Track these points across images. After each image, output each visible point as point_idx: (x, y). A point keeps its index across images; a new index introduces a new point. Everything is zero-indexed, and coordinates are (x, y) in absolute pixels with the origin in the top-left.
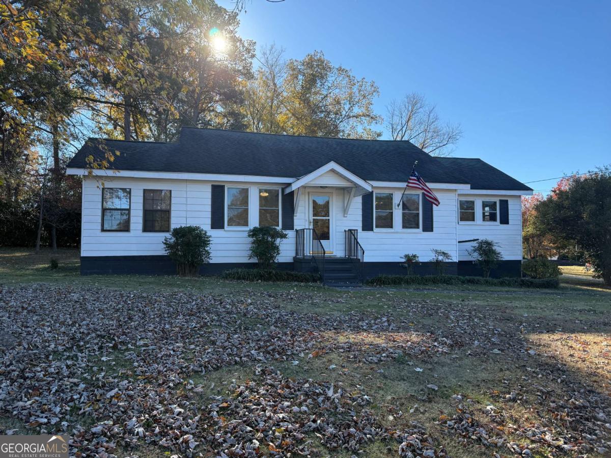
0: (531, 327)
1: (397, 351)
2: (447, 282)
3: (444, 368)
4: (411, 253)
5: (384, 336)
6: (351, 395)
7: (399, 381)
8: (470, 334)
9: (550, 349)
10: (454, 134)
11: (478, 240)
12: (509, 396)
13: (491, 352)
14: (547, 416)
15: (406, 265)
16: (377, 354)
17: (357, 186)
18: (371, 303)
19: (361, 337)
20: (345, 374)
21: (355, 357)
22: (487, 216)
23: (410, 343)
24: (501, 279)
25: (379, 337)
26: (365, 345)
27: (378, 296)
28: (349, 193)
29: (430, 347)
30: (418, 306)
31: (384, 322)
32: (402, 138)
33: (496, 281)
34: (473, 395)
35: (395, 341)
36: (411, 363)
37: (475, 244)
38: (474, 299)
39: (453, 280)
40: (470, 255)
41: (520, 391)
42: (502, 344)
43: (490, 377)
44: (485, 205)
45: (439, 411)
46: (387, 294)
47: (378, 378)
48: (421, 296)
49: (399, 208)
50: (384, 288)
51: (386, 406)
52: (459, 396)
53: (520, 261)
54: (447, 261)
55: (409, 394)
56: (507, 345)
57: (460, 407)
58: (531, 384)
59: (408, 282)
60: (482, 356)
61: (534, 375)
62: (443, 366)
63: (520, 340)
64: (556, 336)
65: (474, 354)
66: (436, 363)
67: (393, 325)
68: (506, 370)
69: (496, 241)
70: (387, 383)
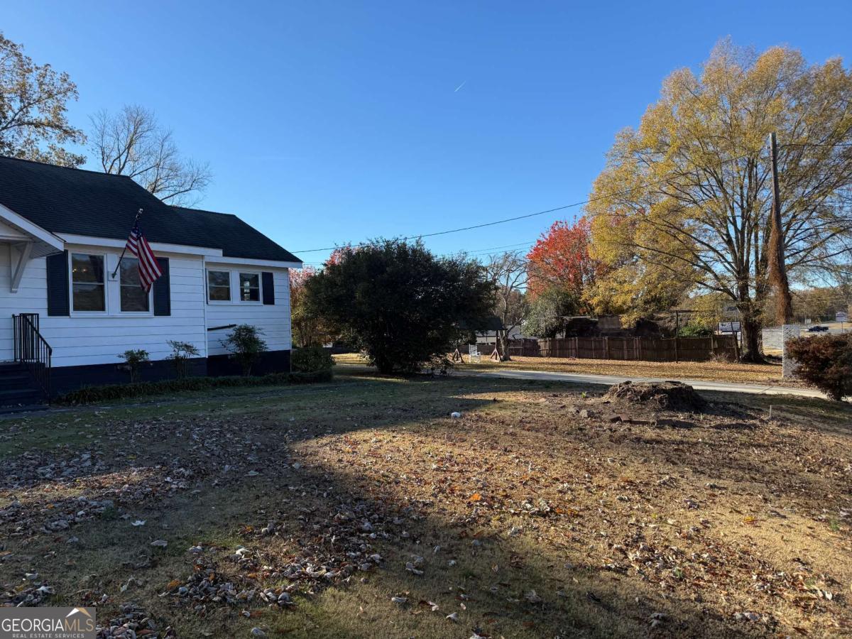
0: (298, 433)
1: (105, 502)
2: (193, 387)
3: (179, 512)
4: (135, 348)
5: (83, 484)
6: (12, 593)
7: (105, 548)
8: (218, 456)
9: (318, 458)
10: (200, 177)
11: (235, 325)
12: (266, 529)
13: (247, 475)
14: (309, 543)
15: (129, 368)
16: (68, 514)
17: (35, 241)
18: (62, 434)
19: (40, 492)
21: (25, 528)
22: (246, 293)
23: (127, 486)
24: (266, 376)
25: (73, 487)
26: (47, 503)
27: (77, 420)
28: (21, 251)
29: (158, 486)
30: (144, 427)
31: (86, 461)
32: (120, 171)
33: (258, 379)
34: (217, 539)
35: (103, 488)
36: (126, 517)
37: (231, 332)
38: (228, 406)
39: (199, 384)
40: (225, 347)
41: (280, 519)
42: (261, 462)
43: (242, 510)
44: (243, 279)
45: (167, 576)
46: (95, 416)
47: (67, 553)
48: (152, 412)
49: (115, 279)
50: (91, 406)
51: (80, 593)
52: (199, 547)
53: (289, 351)
54: (191, 357)
55: (120, 564)
56: (267, 463)
57: (199, 562)
58: (293, 507)
59: (131, 394)
60: (233, 483)
61: (298, 494)
62: (177, 509)
63: (284, 452)
64: (325, 441)
65: (224, 483)
66: (167, 507)
67: (100, 462)
68: (263, 496)
69: (258, 327)
70: (83, 555)
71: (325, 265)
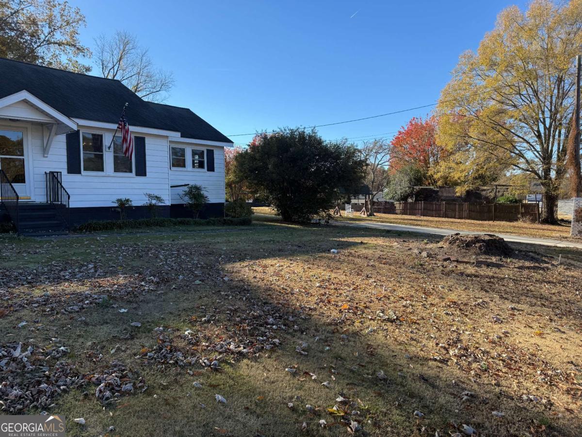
0: (228, 258)
1: (102, 296)
2: (160, 224)
3: (149, 305)
4: (123, 198)
5: (89, 283)
6: (44, 350)
7: (101, 325)
8: (176, 270)
9: (240, 274)
10: (167, 82)
11: (188, 185)
12: (204, 319)
13: (194, 283)
14: (233, 330)
15: (119, 210)
16: (79, 302)
17: (59, 123)
18: (77, 251)
19: (62, 287)
20: (38, 330)
21: (52, 309)
22: (196, 163)
23: (116, 286)
24: (208, 219)
25: (83, 285)
26: (66, 295)
27: (86, 243)
28: (50, 130)
29: (136, 287)
30: (129, 249)
31: (90, 269)
32: (114, 77)
33: (203, 221)
34: (173, 324)
35: (101, 287)
36: (115, 306)
37: (186, 189)
38: (184, 238)
39: (165, 223)
40: (182, 199)
41: (214, 312)
42: (203, 275)
43: (190, 305)
44: (194, 153)
45: (141, 345)
46: (97, 240)
47: (78, 327)
48: (133, 239)
49: (110, 151)
50: (95, 234)
51: (85, 353)
52: (161, 328)
53: (223, 203)
54: (160, 204)
55: (111, 336)
56: (207, 276)
57: (161, 338)
58: (223, 305)
59: (120, 227)
60: (185, 288)
61: (226, 297)
62: (148, 303)
63: (218, 270)
64: (245, 264)
65: (179, 288)
66: (141, 301)
67: (100, 271)
68: (204, 298)
69: (204, 186)
70: (88, 329)
71: (249, 145)
